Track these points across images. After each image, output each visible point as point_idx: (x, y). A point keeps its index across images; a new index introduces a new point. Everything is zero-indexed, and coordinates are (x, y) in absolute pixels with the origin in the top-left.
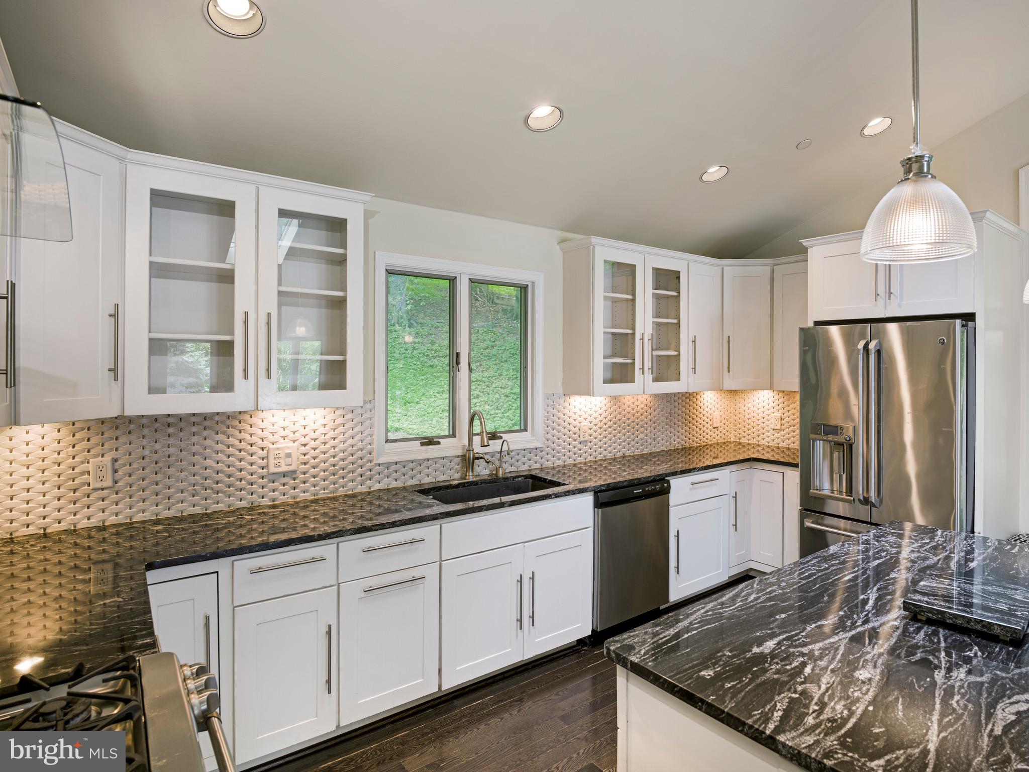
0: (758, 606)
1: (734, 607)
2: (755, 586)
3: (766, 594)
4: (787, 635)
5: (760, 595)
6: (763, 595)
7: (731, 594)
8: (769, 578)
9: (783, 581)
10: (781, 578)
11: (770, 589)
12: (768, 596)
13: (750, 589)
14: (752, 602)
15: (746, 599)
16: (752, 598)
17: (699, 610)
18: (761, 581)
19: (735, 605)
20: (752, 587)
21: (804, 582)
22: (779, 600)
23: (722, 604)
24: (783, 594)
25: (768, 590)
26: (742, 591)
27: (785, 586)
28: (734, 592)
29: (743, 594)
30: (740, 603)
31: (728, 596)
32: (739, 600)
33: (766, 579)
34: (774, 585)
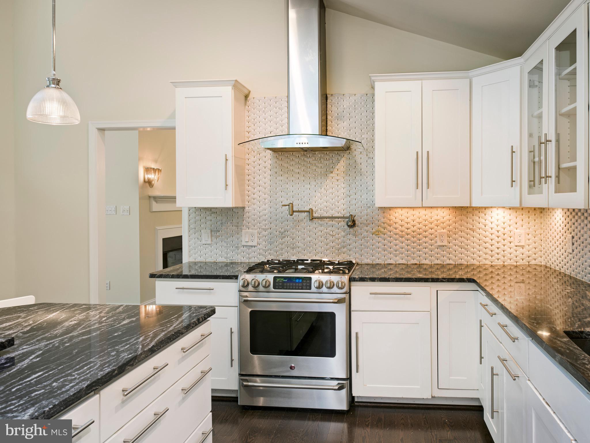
0: (136, 335)
1: (153, 331)
2: (141, 347)
3: (130, 343)
4: (114, 327)
5: (135, 342)
6: (132, 342)
7: (159, 337)
8: (128, 355)
9: (113, 356)
10: (115, 358)
11: (126, 347)
12: (128, 342)
13: (145, 343)
14: (141, 336)
15: (145, 337)
16: (141, 339)
17: (177, 325)
18: (136, 351)
19: (153, 332)
20: (143, 345)
21: (92, 360)
22: (119, 341)
23: (163, 331)
24: (114, 346)
25: (128, 346)
26: (151, 341)
27: (112, 353)
28: (158, 338)
29: (149, 339)
30: (150, 334)
31: (161, 335)
32: (151, 335)
33: (131, 354)
34: (123, 350)
